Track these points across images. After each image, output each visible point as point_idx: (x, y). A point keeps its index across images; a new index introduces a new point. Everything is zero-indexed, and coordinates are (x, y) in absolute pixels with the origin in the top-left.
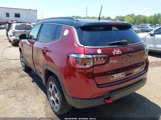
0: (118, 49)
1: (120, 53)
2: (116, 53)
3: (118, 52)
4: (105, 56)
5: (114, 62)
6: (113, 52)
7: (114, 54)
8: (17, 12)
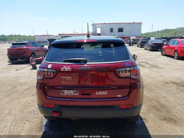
0: (69, 66)
1: (70, 70)
2: (64, 69)
3: (67, 69)
4: (55, 71)
5: (67, 78)
6: (62, 69)
7: (62, 70)
8: (120, 27)
